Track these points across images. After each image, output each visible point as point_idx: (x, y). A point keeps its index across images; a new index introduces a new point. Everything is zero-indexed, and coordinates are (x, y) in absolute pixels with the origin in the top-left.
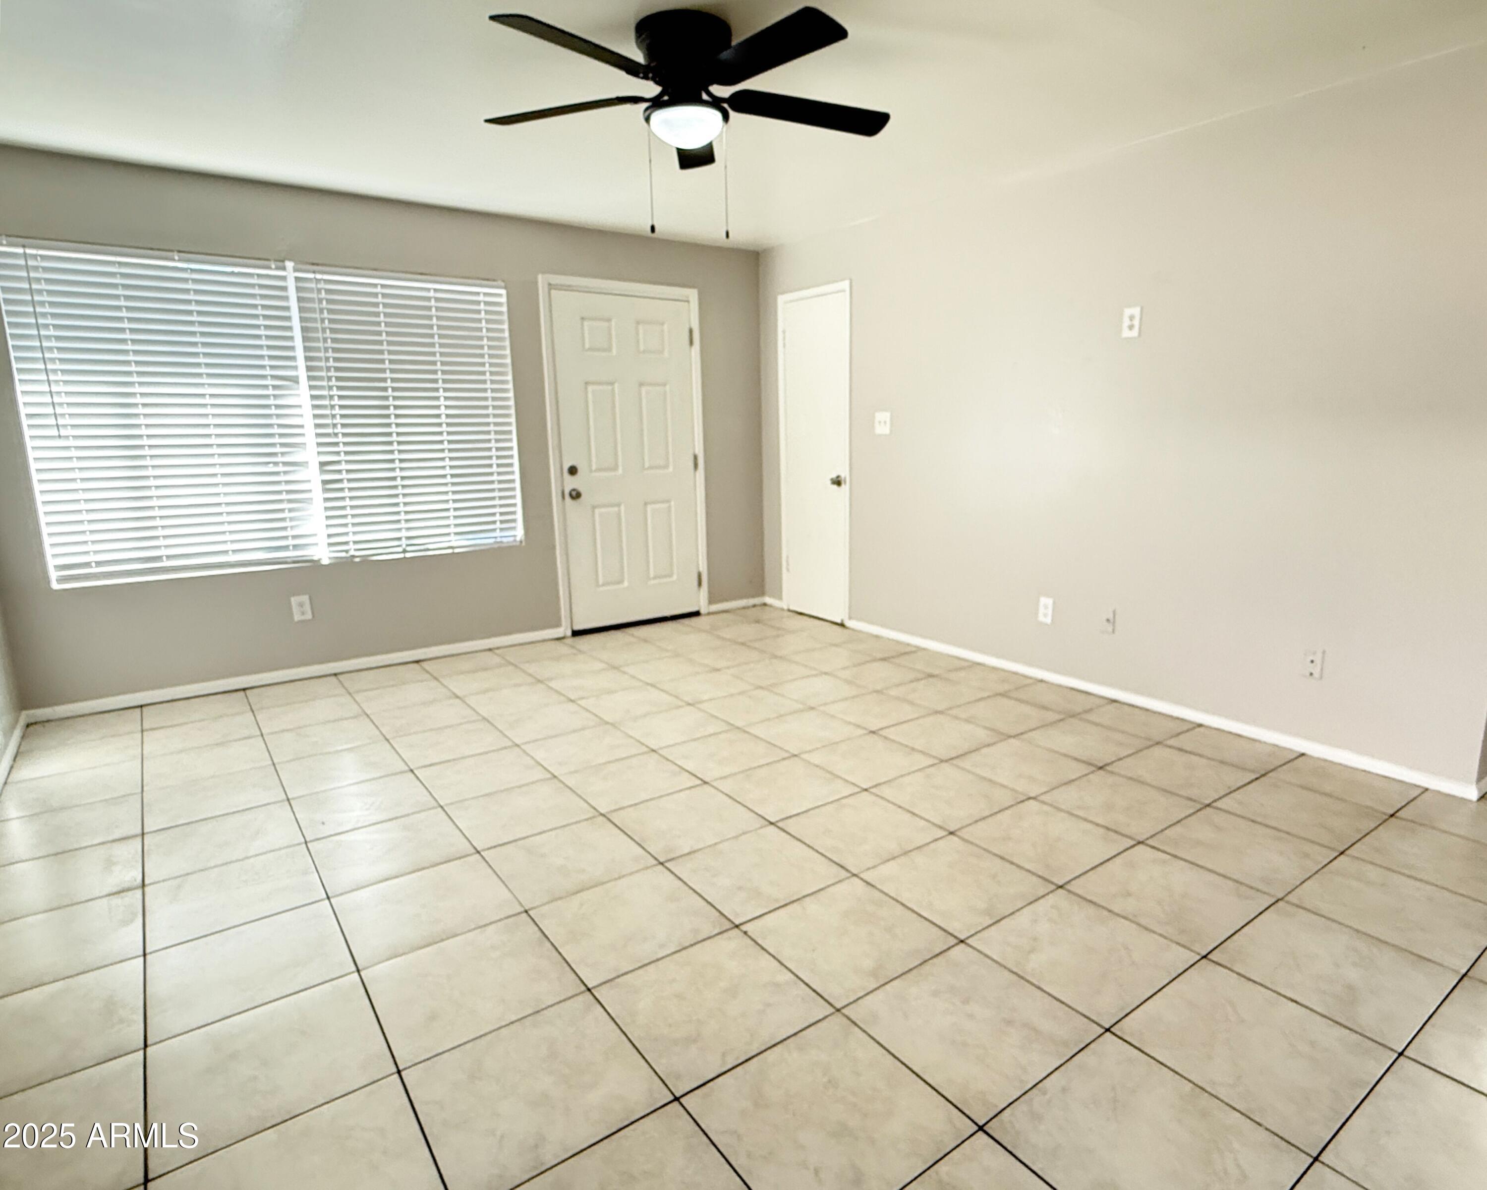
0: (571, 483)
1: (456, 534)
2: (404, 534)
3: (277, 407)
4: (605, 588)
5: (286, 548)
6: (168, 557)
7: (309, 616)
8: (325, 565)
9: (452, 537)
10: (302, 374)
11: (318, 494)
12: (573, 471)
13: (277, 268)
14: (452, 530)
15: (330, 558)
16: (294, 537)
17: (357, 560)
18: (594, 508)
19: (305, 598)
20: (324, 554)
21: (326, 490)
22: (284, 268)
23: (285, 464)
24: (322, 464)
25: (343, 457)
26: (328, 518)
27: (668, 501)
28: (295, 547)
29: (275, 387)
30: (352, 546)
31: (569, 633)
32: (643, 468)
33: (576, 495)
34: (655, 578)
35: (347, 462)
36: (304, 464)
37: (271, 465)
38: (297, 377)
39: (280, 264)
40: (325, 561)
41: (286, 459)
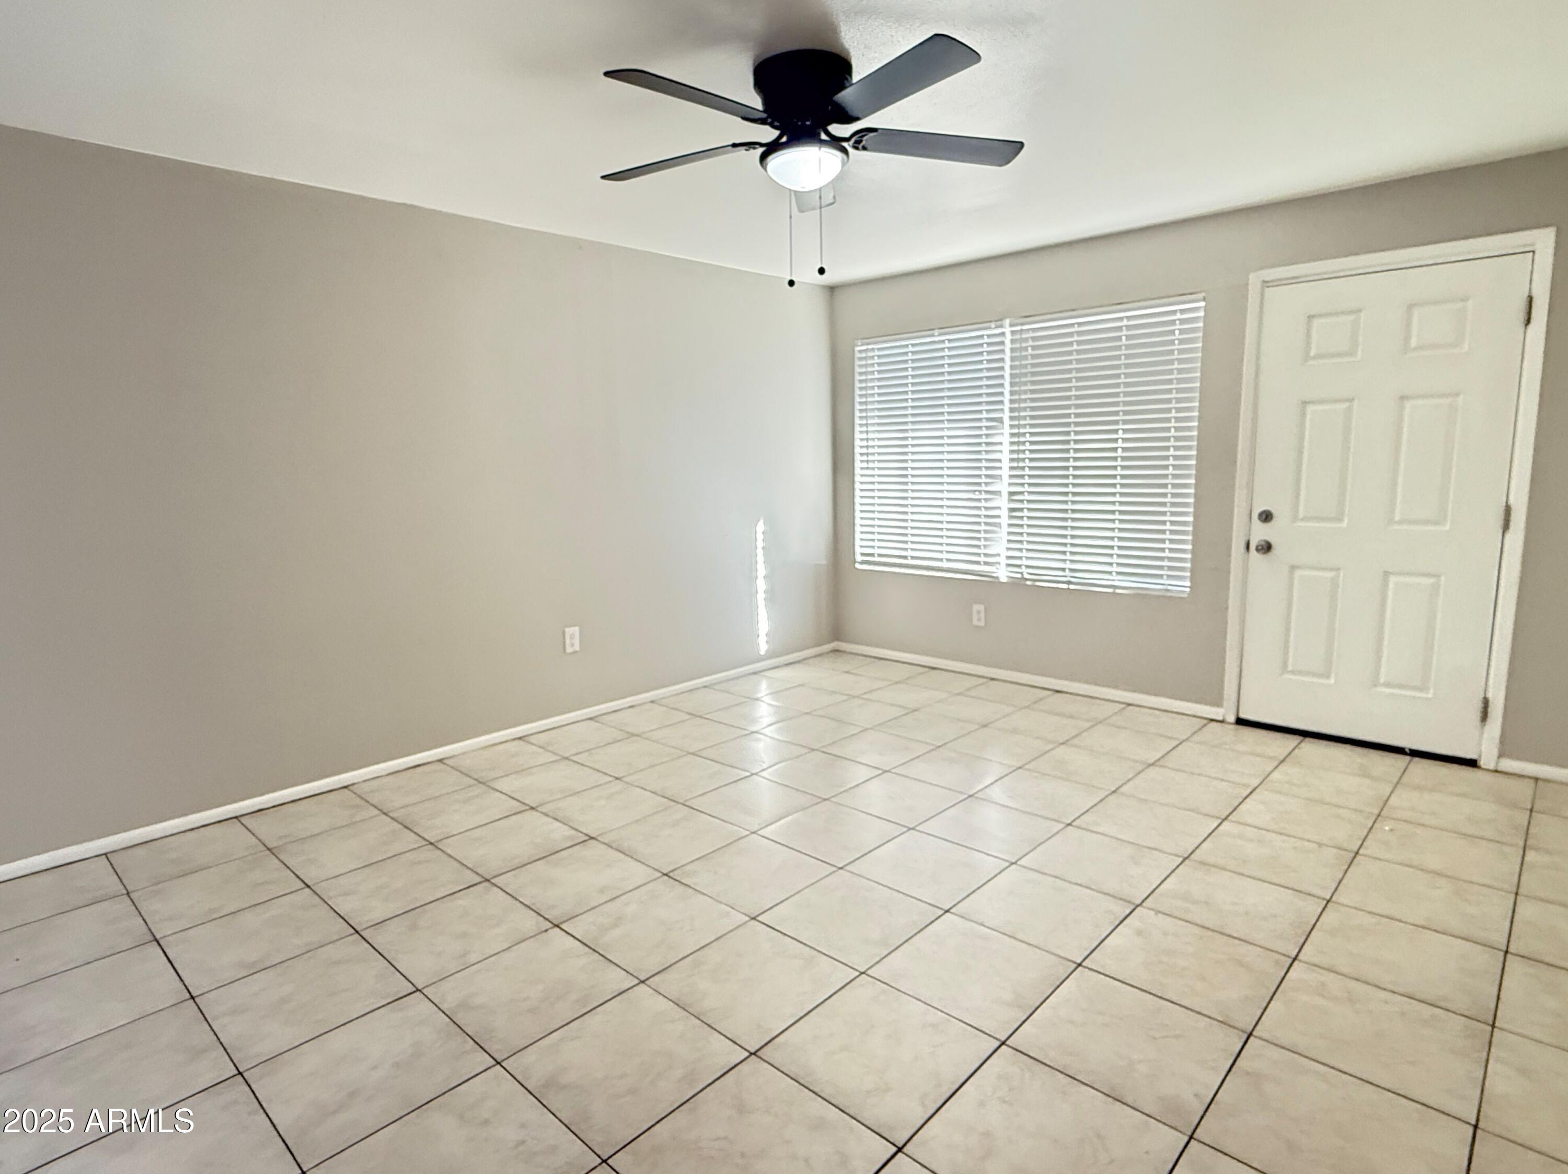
0: (1260, 532)
1: (1118, 573)
2: (1068, 565)
3: (987, 444)
4: (1292, 677)
5: (978, 563)
6: (913, 558)
7: (982, 624)
8: (1003, 583)
9: (1114, 576)
10: (1006, 416)
11: (1005, 520)
12: (1266, 517)
13: (997, 327)
14: (1115, 568)
15: (1008, 577)
16: (986, 555)
17: (1029, 583)
18: (1293, 568)
19: (982, 608)
20: (1003, 574)
21: (1011, 517)
22: (1001, 326)
23: (987, 492)
24: (1011, 494)
25: (1027, 488)
26: (1009, 541)
27: (1437, 576)
28: (986, 563)
29: (988, 428)
30: (1024, 569)
31: (1232, 718)
32: (1391, 521)
33: (1266, 548)
34: (1387, 685)
35: (1030, 493)
36: (998, 493)
37: (977, 493)
38: (1002, 418)
39: (998, 323)
40: (1004, 579)
41: (989, 488)
